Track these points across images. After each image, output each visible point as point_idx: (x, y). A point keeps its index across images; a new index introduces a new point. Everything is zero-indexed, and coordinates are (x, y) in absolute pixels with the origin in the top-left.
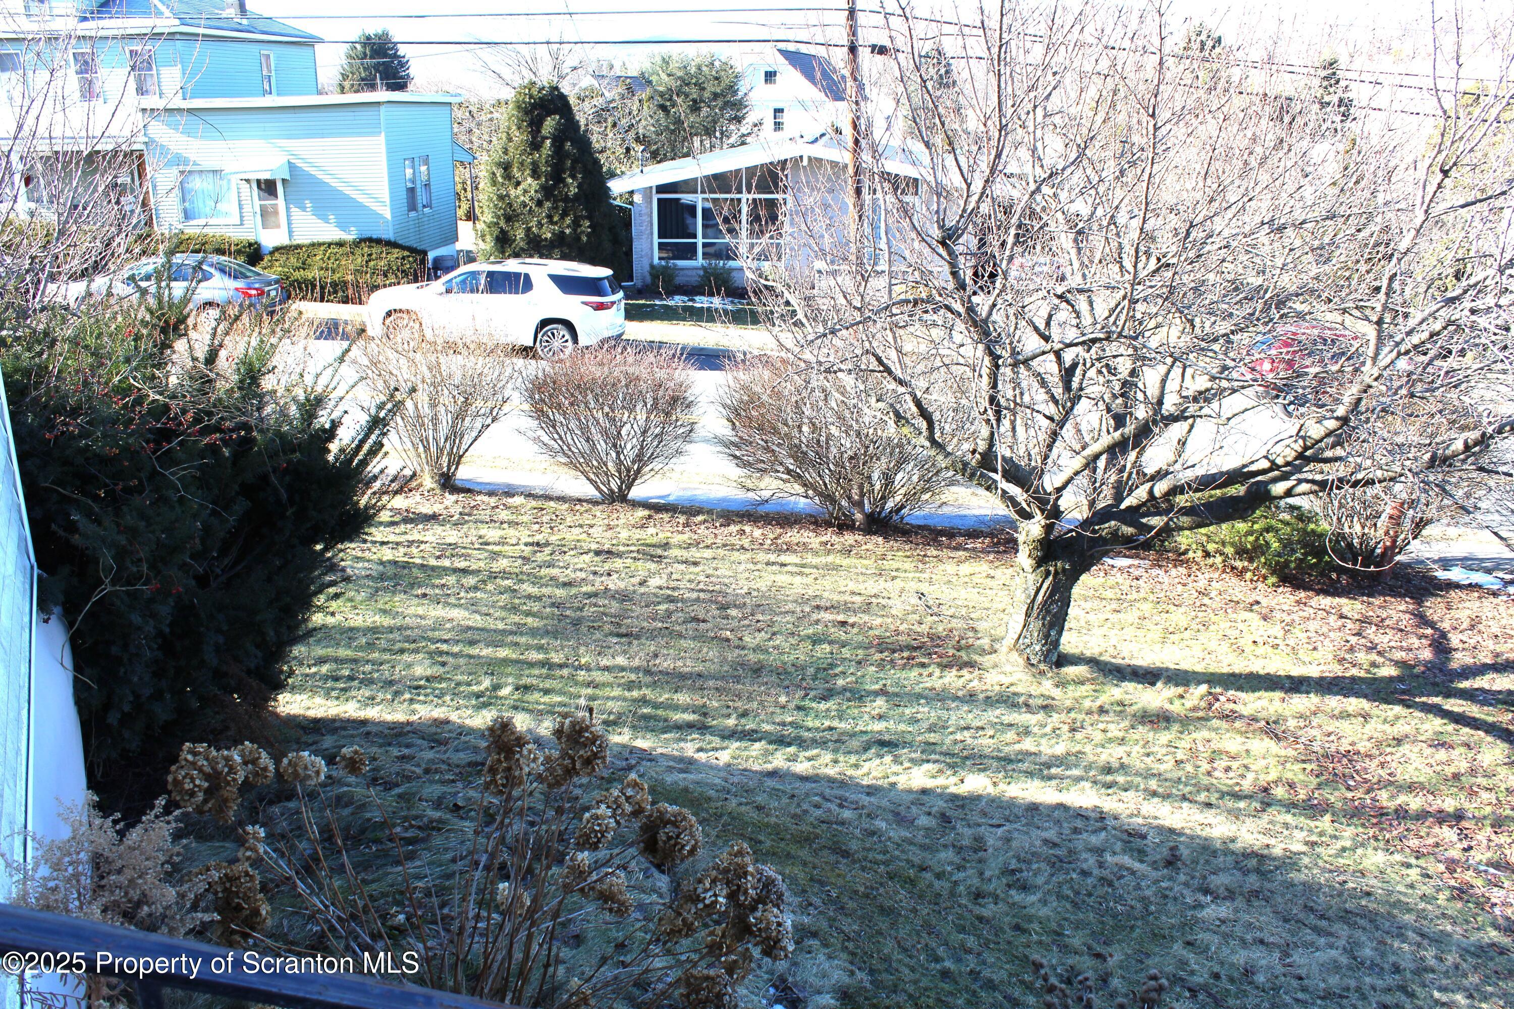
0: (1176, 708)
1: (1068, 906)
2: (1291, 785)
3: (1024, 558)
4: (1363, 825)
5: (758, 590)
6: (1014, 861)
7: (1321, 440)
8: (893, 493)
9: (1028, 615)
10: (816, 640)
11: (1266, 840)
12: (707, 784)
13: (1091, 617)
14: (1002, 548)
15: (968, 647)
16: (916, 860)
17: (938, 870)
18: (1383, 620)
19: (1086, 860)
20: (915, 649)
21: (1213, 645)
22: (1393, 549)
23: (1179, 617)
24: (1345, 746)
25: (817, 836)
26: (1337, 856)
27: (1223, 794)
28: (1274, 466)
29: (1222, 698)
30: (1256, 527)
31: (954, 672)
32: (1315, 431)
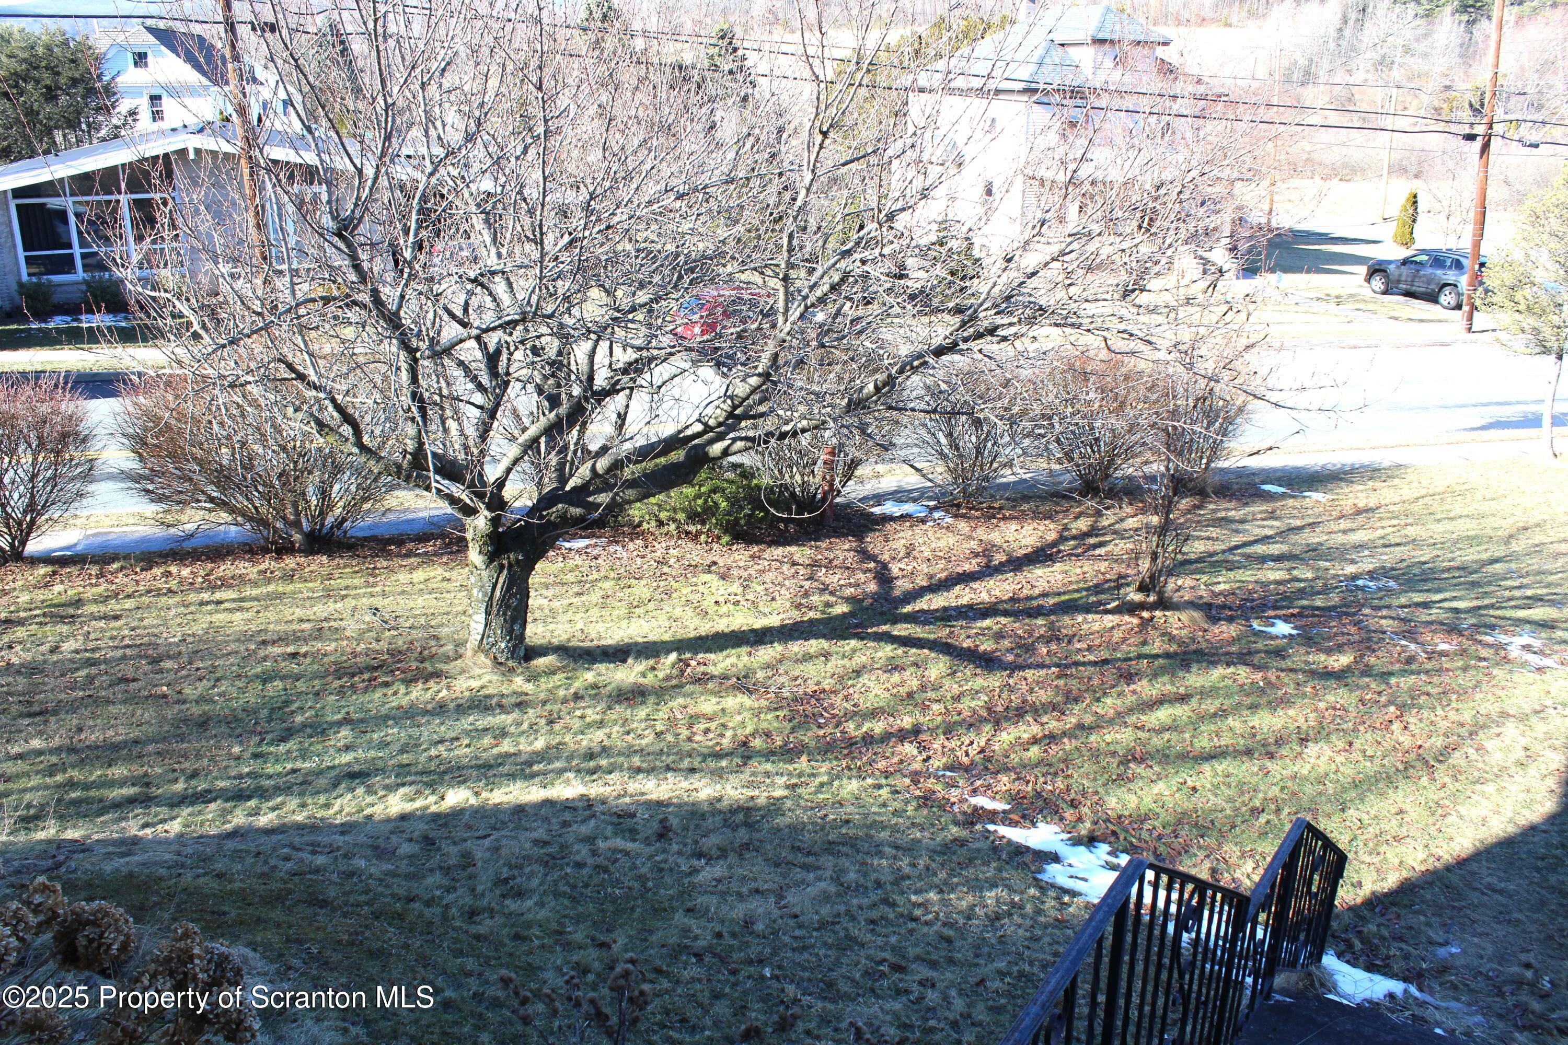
0: (650, 679)
1: (566, 902)
2: (768, 734)
3: (475, 556)
4: (836, 758)
5: (194, 635)
6: (505, 869)
7: (747, 398)
8: (331, 507)
9: (488, 613)
10: (266, 679)
11: (750, 793)
12: (156, 863)
13: (556, 604)
14: (455, 548)
15: (432, 656)
16: (402, 892)
17: (427, 897)
18: (831, 561)
19: (578, 852)
20: (375, 669)
21: (678, 612)
22: (832, 491)
23: (641, 590)
24: (812, 687)
25: (290, 892)
26: (816, 793)
27: (705, 757)
28: (707, 429)
29: (693, 663)
30: (703, 489)
31: (420, 685)
32: (741, 389)
